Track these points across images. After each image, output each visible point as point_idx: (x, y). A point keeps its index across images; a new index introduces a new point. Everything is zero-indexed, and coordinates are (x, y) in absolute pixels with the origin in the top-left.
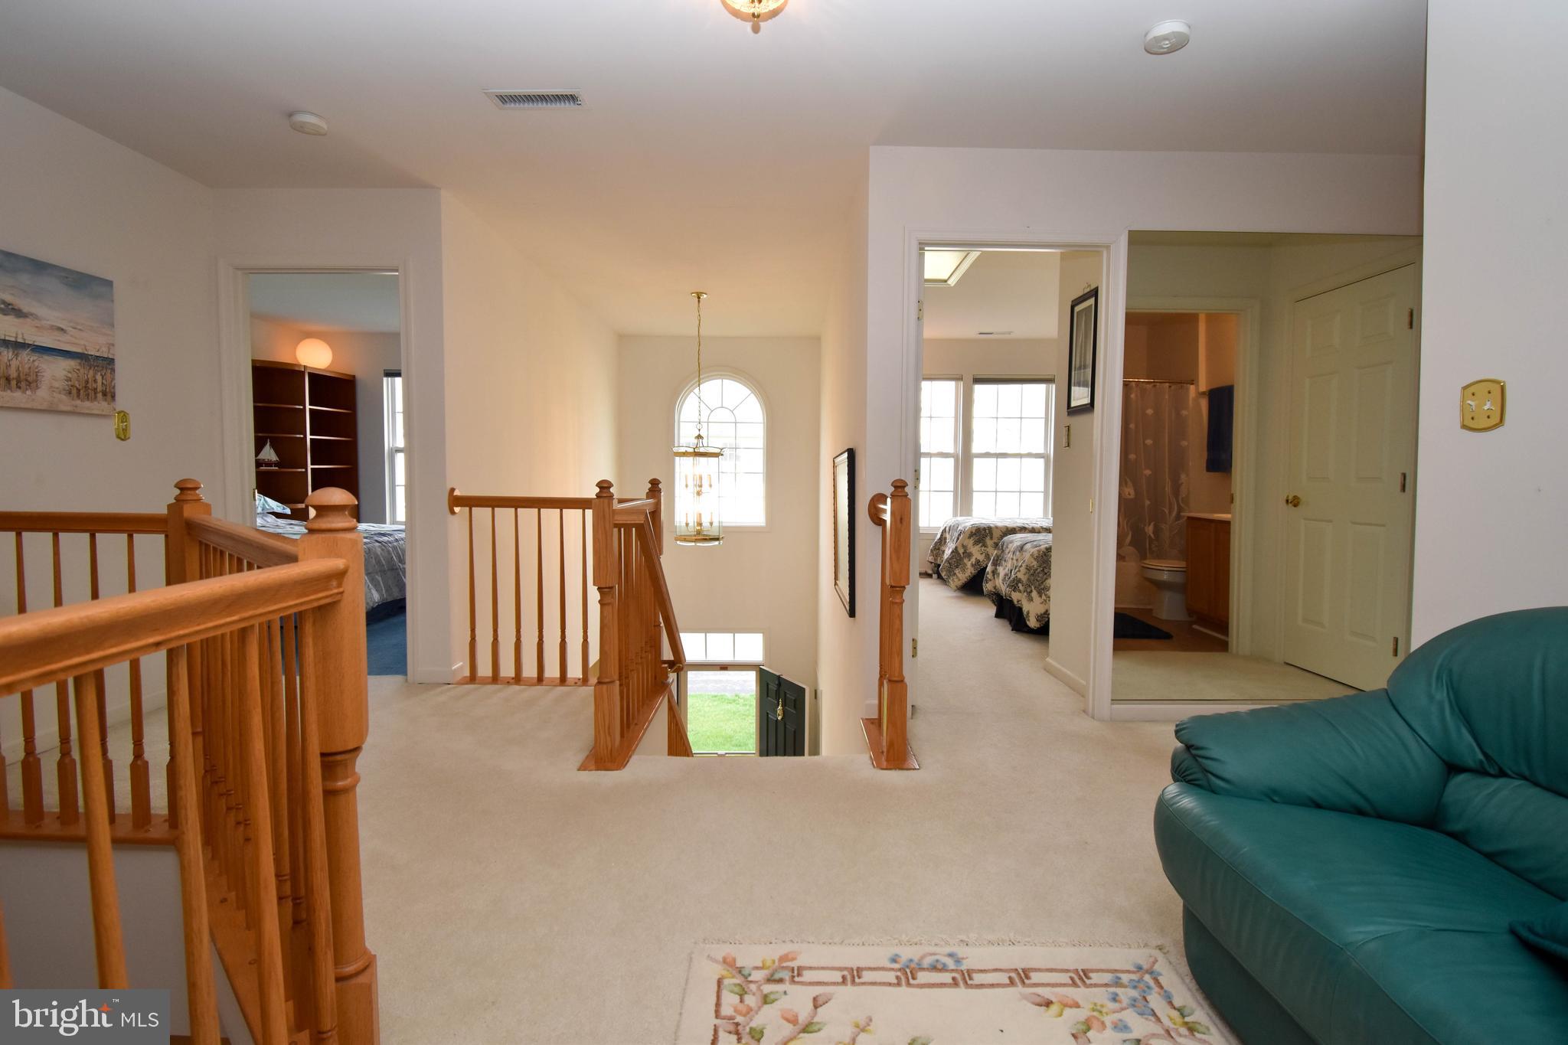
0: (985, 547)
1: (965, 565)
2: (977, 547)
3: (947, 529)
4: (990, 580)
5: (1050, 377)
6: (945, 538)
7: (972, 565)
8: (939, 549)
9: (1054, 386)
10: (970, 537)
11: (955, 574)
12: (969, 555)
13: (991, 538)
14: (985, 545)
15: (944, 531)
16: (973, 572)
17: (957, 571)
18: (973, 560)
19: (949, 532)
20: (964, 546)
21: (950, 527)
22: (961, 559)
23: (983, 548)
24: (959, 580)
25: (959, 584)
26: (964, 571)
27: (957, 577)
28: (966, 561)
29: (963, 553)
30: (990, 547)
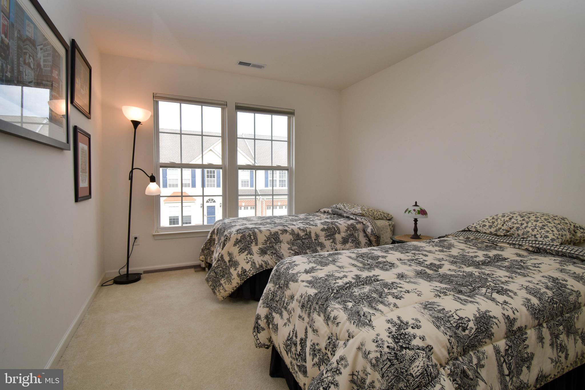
0: (251, 254)
1: (230, 273)
2: (244, 255)
3: (216, 231)
4: (263, 329)
5: (291, 111)
6: (214, 240)
7: (239, 275)
8: (209, 249)
9: (294, 118)
10: (235, 245)
11: (221, 284)
12: (235, 264)
13: (256, 244)
14: (250, 253)
15: (213, 232)
16: (239, 282)
17: (222, 282)
18: (239, 269)
19: (217, 234)
20: (230, 254)
21: (218, 230)
22: (228, 268)
23: (249, 256)
24: (226, 291)
25: (226, 294)
26: (230, 281)
27: (224, 288)
28: (232, 270)
29: (229, 261)
30: (255, 254)
